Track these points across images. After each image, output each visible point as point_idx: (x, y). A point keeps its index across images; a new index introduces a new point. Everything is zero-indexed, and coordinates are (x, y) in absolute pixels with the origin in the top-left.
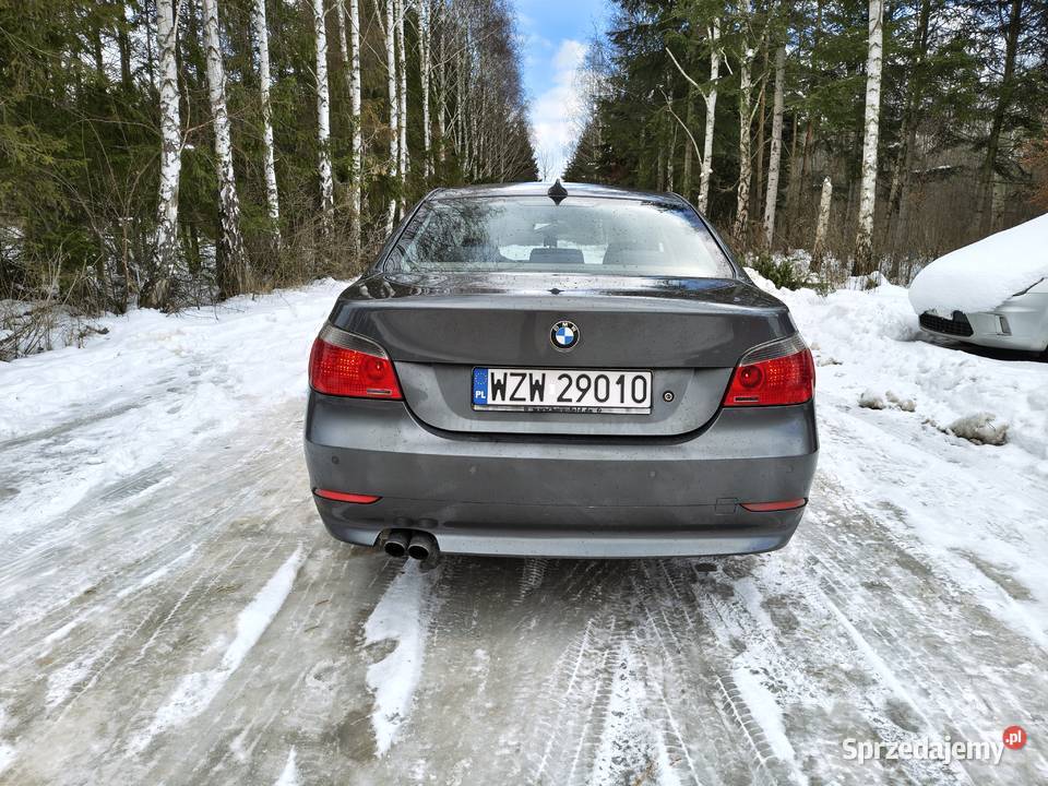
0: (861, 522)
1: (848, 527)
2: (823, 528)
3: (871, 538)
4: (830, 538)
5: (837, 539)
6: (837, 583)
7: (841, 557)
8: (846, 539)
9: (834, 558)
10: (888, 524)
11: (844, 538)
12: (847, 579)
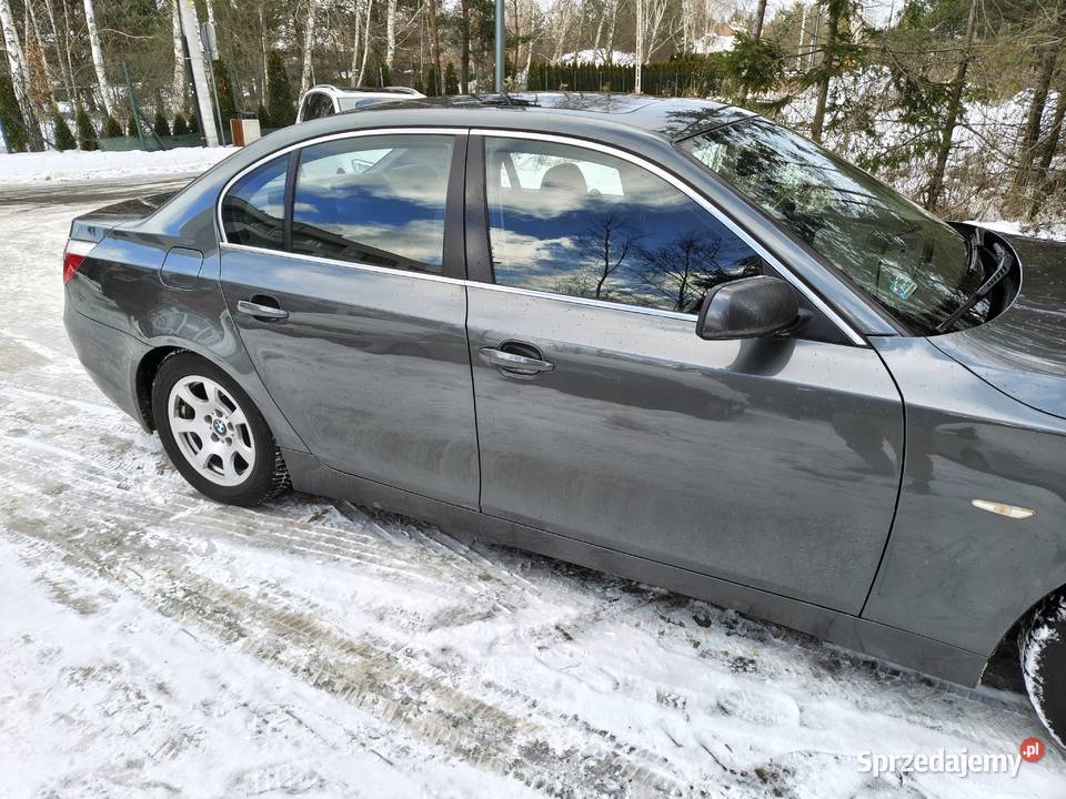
0: (104, 556)
1: (113, 540)
2: (140, 525)
3: (82, 540)
4: (124, 517)
5: (117, 520)
6: (91, 479)
7: (100, 502)
8: (107, 524)
9: (106, 499)
10: (70, 572)
11: (111, 526)
12: (84, 486)
